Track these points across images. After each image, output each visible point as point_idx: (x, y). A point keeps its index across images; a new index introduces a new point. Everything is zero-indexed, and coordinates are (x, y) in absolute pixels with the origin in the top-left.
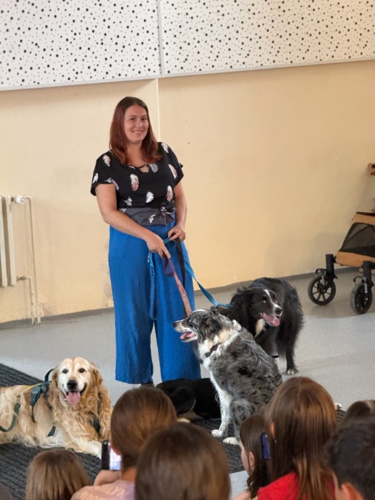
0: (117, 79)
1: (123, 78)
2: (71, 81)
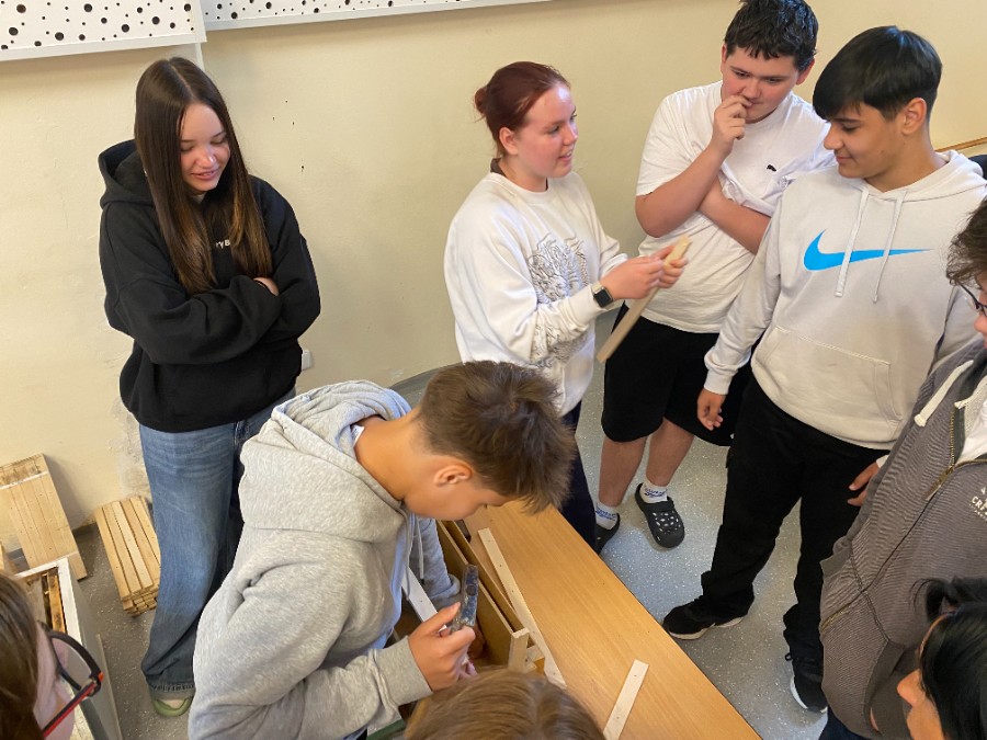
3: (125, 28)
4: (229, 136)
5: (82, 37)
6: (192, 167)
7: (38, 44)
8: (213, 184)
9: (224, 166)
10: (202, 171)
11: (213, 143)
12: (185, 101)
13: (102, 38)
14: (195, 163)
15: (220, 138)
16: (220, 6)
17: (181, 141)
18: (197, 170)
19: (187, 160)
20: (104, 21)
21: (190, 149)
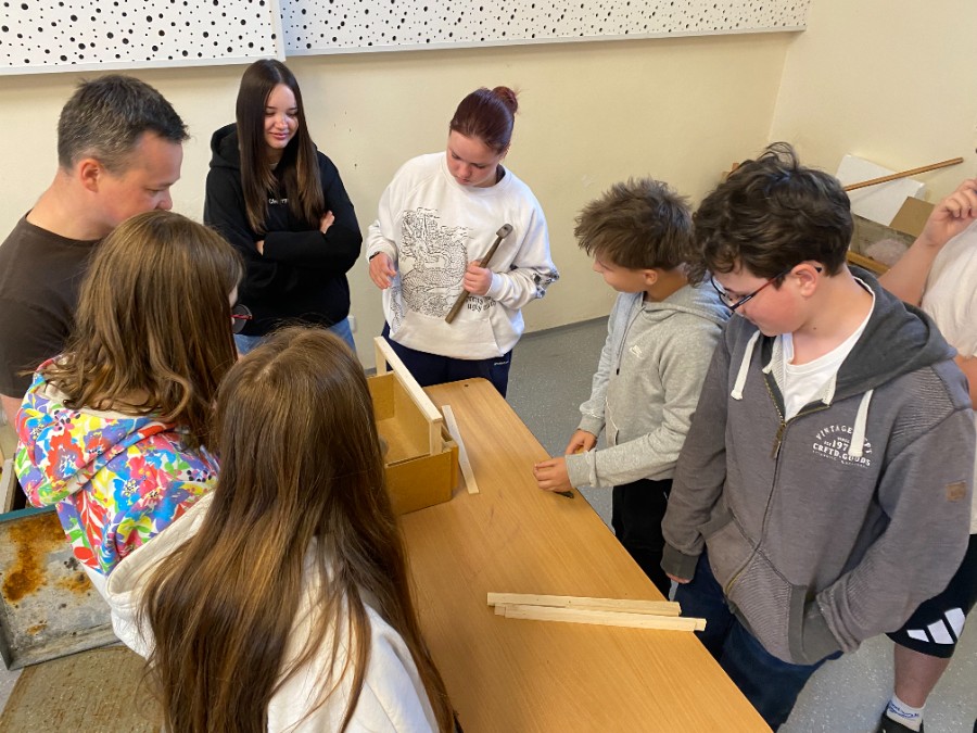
0: (179, 61)
1: (193, 60)
2: (68, 62)
3: (230, 50)
4: (299, 113)
5: (200, 55)
6: (270, 128)
7: (170, 58)
8: (284, 143)
9: (293, 134)
10: (278, 132)
11: (290, 115)
12: (275, 82)
13: (213, 56)
14: (273, 125)
15: (293, 112)
16: (299, 39)
17: (267, 107)
18: (274, 130)
19: (268, 122)
20: (216, 44)
21: (273, 114)
